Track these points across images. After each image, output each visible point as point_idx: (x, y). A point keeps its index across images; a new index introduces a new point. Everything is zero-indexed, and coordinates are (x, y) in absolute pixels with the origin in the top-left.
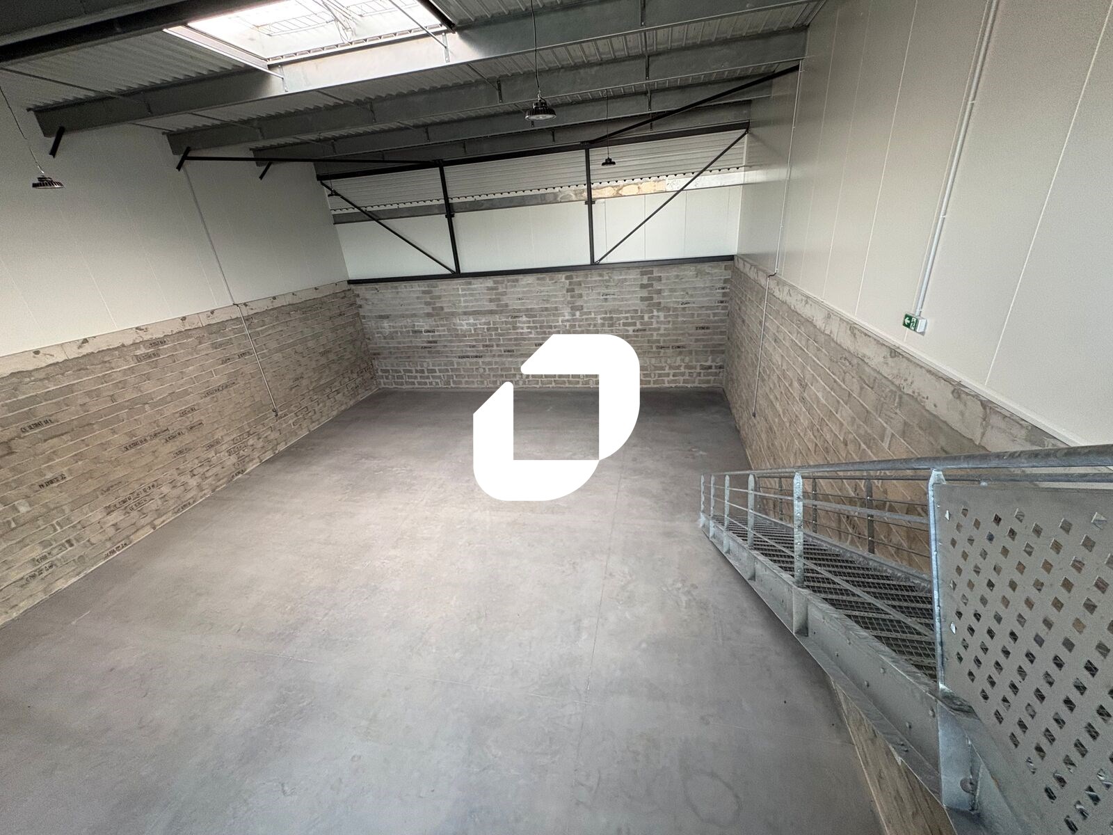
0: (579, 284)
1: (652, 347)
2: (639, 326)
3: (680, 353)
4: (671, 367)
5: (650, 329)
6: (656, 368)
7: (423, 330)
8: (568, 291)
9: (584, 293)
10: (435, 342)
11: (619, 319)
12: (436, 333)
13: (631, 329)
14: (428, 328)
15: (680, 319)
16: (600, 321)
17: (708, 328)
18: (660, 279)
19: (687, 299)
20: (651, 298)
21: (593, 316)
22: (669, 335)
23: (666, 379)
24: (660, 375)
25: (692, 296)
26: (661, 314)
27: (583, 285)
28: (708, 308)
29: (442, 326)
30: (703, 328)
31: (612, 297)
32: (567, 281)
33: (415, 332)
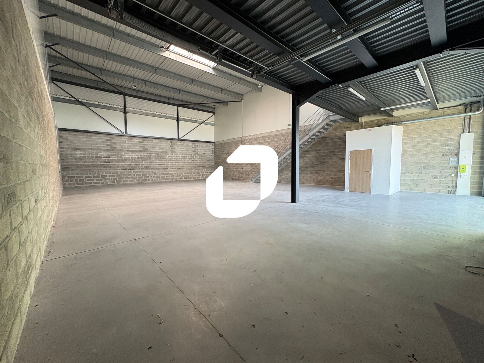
0: (174, 144)
1: (196, 166)
2: (192, 160)
3: (204, 168)
4: (201, 173)
5: (196, 161)
6: (198, 173)
7: (103, 156)
8: (171, 146)
9: (176, 147)
10: (110, 162)
11: (187, 157)
12: (110, 158)
13: (190, 160)
14: (106, 156)
15: (203, 158)
16: (181, 157)
17: (210, 161)
18: (197, 146)
19: (204, 152)
20: (195, 151)
21: (179, 155)
22: (200, 163)
23: (200, 176)
24: (199, 175)
25: (205, 152)
26: (198, 156)
27: (176, 145)
28: (209, 155)
29: (114, 155)
30: (209, 161)
31: (184, 150)
32: (170, 143)
33: (98, 157)
